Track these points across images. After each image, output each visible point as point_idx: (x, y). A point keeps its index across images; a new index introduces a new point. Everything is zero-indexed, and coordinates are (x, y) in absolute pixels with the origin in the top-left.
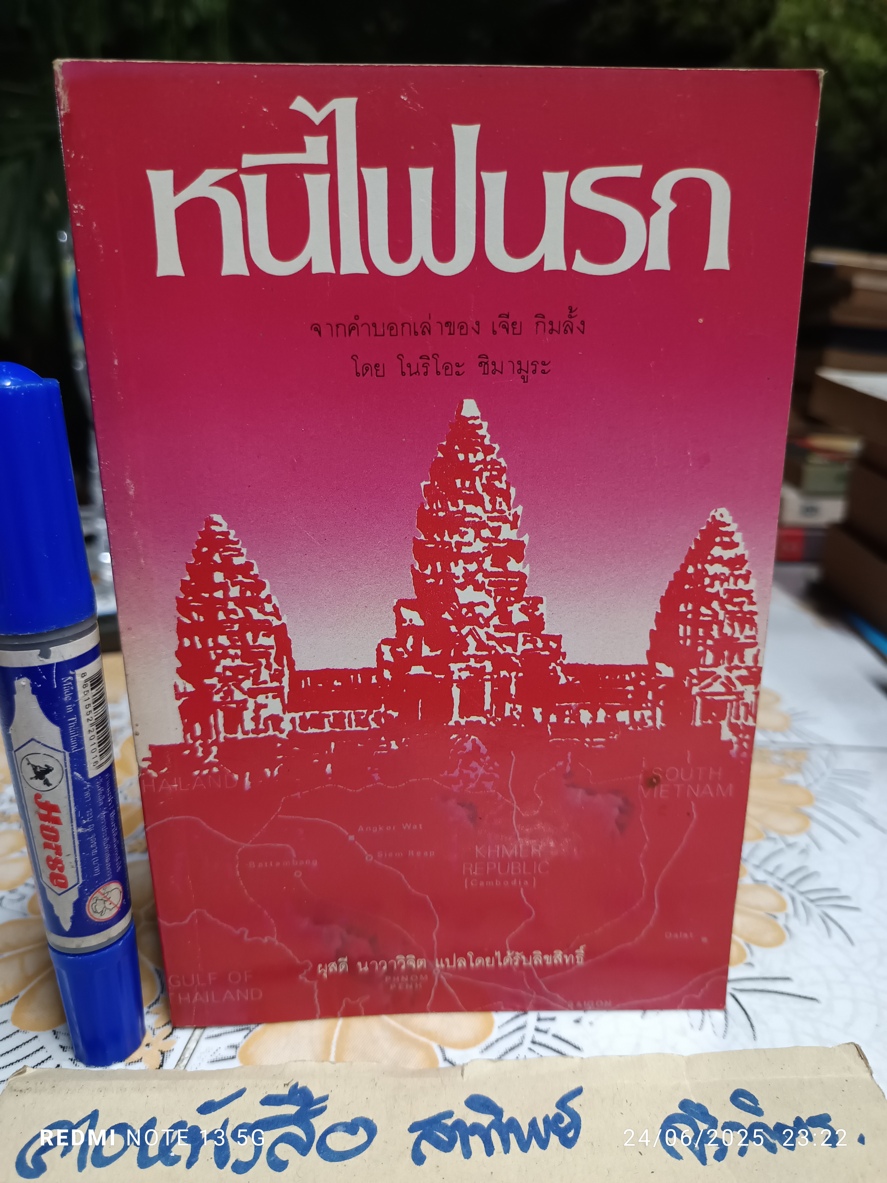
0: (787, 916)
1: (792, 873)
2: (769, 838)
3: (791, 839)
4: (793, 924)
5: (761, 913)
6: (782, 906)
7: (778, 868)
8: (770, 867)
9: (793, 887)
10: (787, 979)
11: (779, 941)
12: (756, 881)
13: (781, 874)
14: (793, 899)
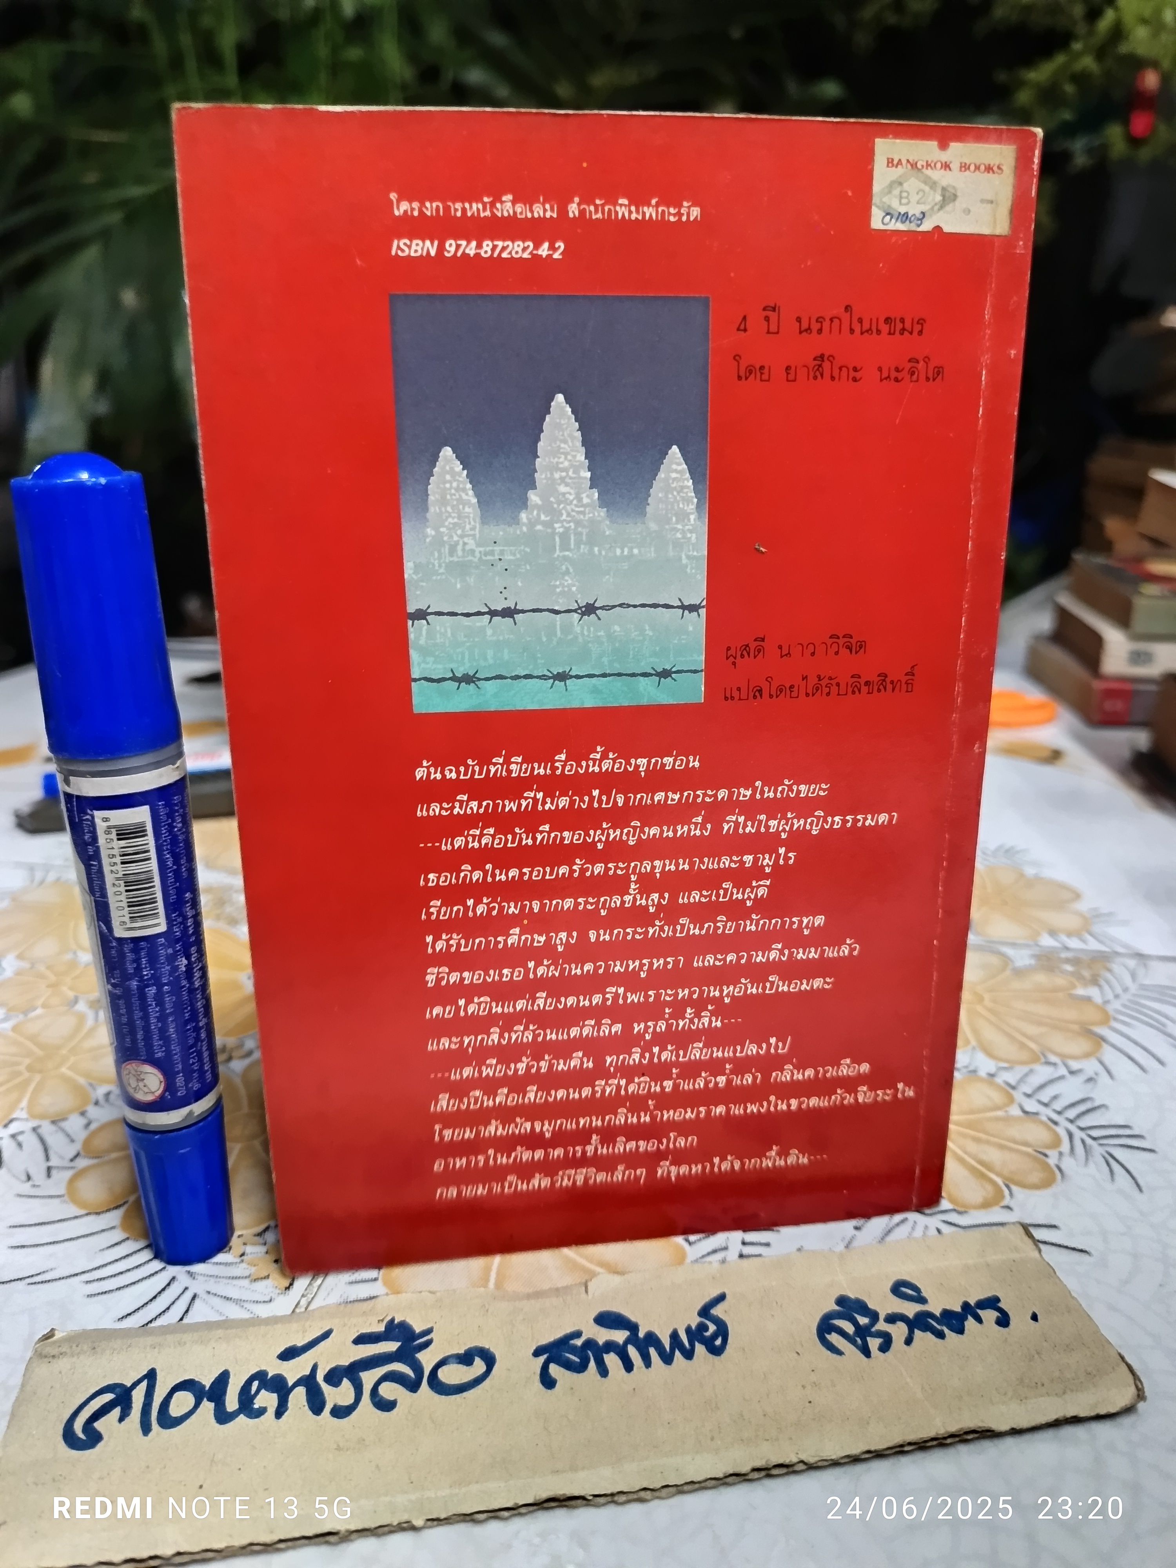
0: (1061, 1154)
1: (1073, 1105)
2: (1048, 1063)
3: (1075, 1065)
4: (1067, 1163)
5: (1030, 1150)
6: (1056, 1142)
7: (1055, 1098)
8: (1045, 1096)
9: (1071, 1121)
10: (1054, 1227)
11: (1047, 1182)
12: (1025, 1112)
13: (1058, 1105)
14: (1071, 1135)
